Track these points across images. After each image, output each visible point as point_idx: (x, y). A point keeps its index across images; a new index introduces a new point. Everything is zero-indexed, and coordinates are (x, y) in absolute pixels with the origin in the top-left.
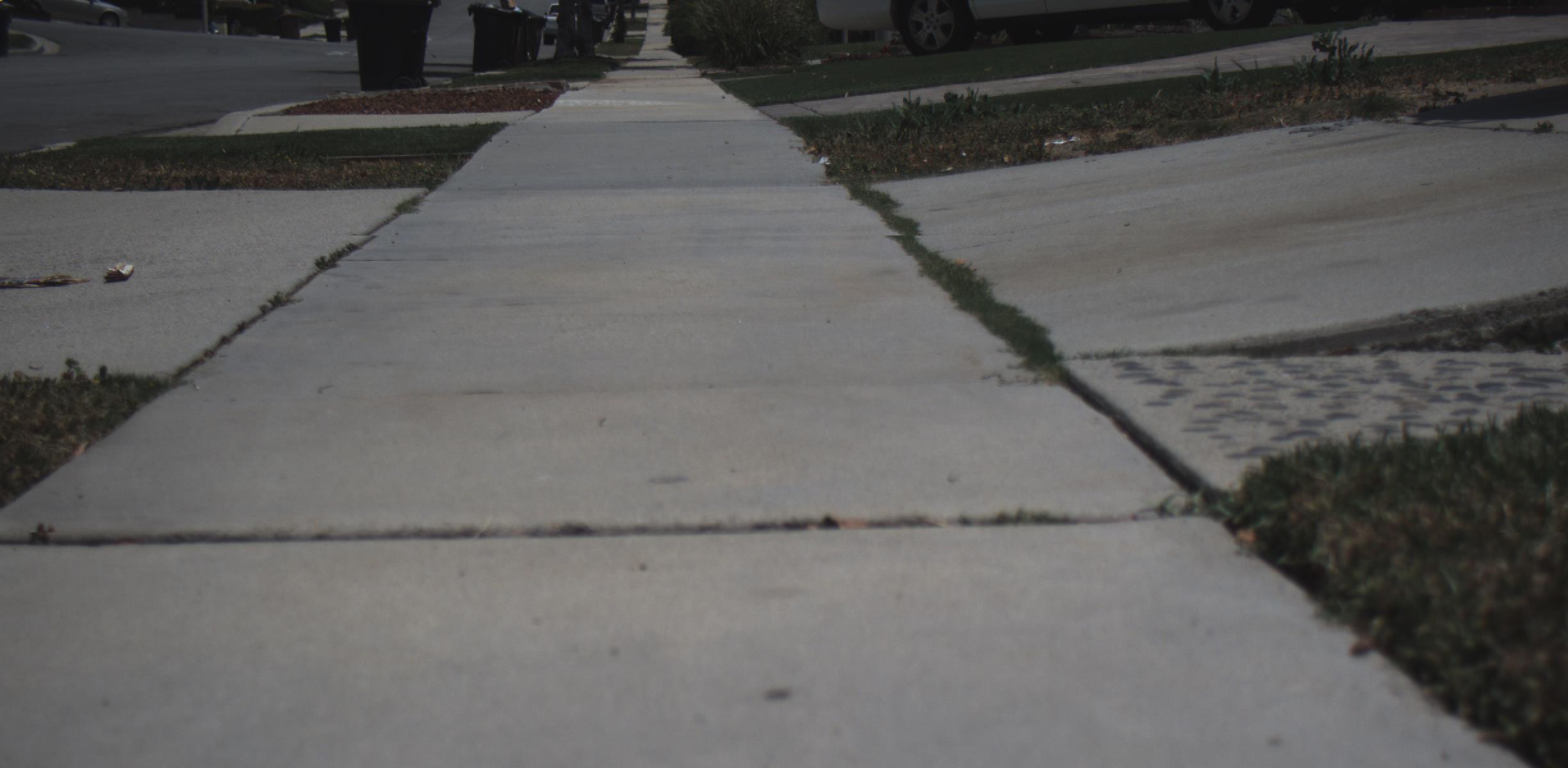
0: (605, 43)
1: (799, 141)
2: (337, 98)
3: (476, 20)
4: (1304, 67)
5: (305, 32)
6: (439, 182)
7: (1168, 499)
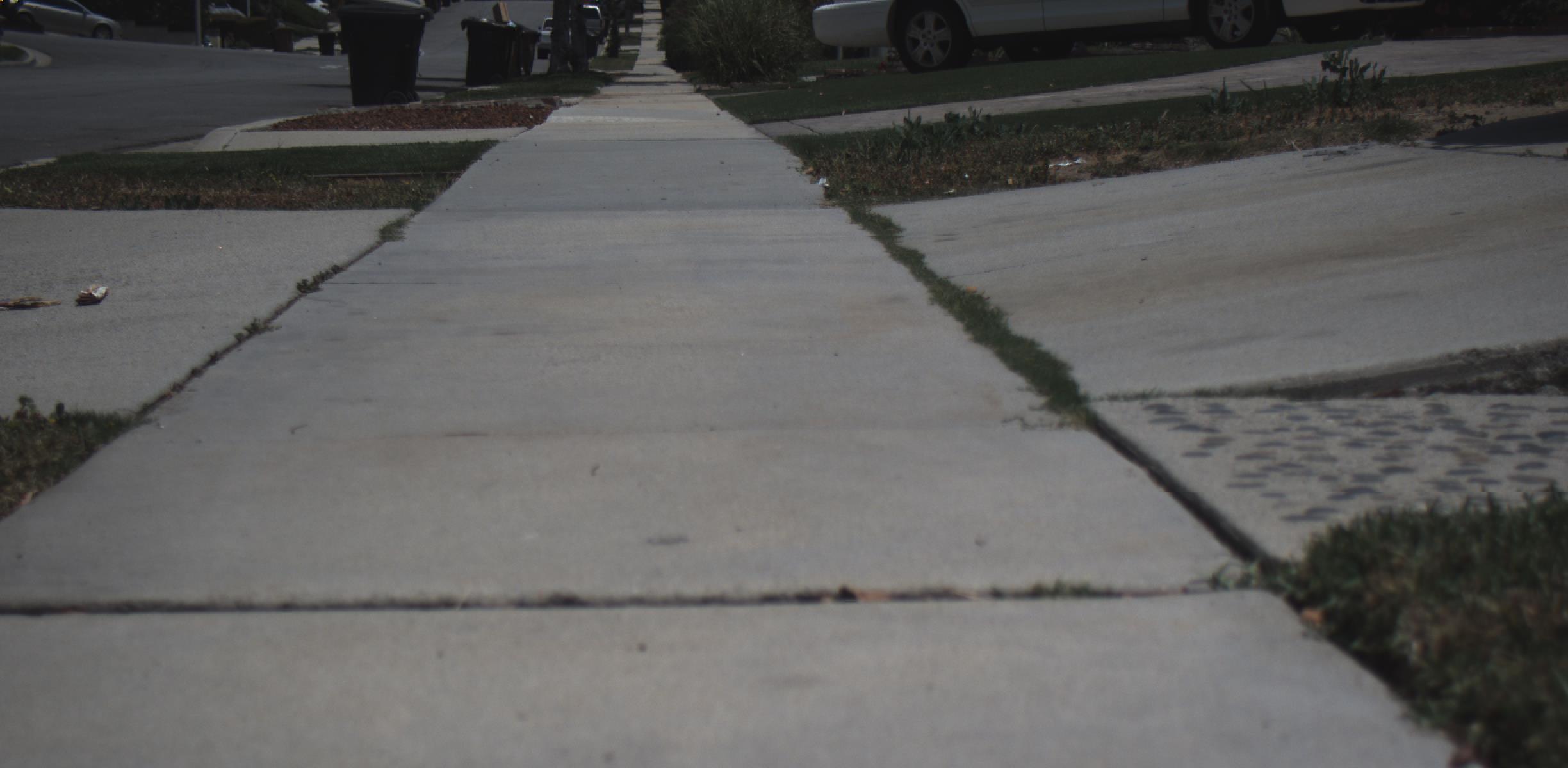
0: (600, 58)
1: (796, 161)
2: (327, 113)
3: (469, 34)
4: (1314, 88)
5: (299, 45)
6: (427, 203)
7: (1222, 570)
